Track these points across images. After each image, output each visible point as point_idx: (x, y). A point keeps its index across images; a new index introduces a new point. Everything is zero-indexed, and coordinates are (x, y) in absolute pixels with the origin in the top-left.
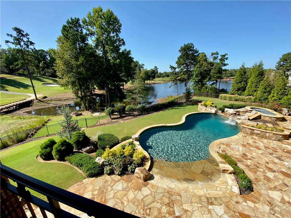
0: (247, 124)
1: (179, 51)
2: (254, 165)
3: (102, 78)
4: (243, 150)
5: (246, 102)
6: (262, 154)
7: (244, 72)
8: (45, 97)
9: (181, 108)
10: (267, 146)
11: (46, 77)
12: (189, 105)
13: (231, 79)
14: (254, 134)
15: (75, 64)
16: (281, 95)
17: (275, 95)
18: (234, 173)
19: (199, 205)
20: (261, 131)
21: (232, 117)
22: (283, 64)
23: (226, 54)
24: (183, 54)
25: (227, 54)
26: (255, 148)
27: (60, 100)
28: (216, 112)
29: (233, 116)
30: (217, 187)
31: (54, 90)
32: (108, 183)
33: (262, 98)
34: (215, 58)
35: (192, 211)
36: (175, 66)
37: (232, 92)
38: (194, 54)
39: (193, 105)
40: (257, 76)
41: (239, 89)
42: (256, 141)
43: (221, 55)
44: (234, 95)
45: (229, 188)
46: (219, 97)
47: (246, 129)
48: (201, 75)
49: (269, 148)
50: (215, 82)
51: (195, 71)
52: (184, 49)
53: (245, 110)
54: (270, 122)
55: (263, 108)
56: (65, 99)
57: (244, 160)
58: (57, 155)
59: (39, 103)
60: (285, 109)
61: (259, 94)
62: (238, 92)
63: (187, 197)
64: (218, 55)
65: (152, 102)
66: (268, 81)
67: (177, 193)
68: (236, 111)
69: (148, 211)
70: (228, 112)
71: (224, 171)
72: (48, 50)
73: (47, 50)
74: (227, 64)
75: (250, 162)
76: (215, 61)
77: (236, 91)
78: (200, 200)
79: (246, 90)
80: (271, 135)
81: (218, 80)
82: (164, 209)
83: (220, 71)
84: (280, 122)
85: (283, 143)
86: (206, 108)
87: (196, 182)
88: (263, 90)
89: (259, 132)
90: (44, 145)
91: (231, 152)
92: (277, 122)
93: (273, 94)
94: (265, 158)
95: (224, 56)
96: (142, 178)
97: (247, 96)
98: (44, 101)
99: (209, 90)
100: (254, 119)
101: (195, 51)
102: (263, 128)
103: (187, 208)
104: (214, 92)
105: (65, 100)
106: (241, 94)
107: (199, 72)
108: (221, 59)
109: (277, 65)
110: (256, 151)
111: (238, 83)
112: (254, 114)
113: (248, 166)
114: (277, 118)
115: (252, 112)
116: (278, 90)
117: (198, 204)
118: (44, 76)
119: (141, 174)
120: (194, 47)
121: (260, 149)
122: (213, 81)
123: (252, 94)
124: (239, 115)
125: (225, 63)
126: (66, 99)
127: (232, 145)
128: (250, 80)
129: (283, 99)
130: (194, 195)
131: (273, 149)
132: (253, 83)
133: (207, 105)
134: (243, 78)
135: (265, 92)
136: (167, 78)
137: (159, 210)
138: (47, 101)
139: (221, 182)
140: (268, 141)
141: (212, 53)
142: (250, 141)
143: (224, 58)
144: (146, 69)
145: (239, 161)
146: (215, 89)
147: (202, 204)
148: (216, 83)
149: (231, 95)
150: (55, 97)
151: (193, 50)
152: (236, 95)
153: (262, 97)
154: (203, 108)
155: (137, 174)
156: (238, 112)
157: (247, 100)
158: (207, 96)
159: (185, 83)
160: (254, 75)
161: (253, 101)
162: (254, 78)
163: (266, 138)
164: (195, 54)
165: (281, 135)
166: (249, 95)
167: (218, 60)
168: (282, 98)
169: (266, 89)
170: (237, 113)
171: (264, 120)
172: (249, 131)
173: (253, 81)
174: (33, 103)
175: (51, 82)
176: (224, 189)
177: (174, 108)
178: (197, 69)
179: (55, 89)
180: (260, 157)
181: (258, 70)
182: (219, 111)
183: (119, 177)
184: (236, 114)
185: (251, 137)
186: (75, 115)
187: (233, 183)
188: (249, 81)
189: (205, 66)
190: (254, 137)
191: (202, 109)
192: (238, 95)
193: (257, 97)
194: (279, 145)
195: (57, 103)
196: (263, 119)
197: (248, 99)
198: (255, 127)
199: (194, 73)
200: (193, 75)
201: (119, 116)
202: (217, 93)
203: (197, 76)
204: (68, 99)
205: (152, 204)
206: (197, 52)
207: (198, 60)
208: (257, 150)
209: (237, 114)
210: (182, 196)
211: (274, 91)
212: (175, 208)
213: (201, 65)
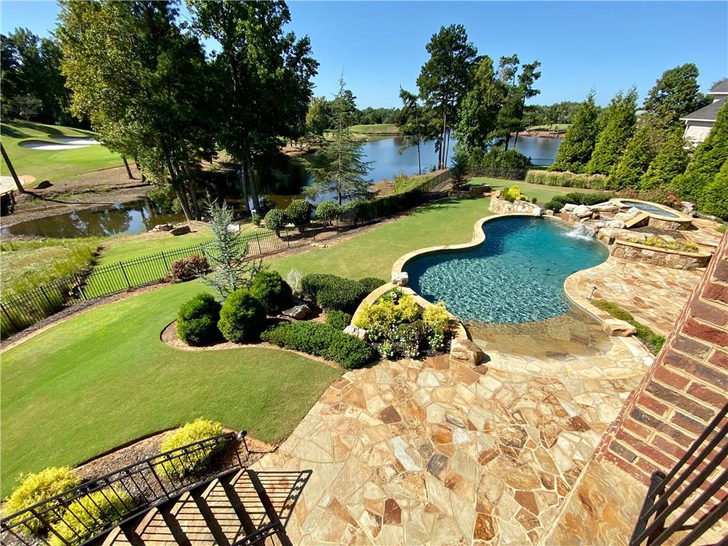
0: (627, 238)
1: (427, 48)
2: (663, 317)
3: (233, 125)
4: (631, 291)
5: (589, 188)
6: (668, 297)
7: (589, 115)
8: (45, 185)
9: (447, 207)
10: (670, 280)
11: (22, 121)
12: (464, 198)
13: (531, 133)
14: (640, 257)
15: (146, 77)
16: (671, 171)
17: (657, 171)
18: (635, 335)
19: (603, 395)
20: (655, 251)
21: (583, 222)
22: (663, 96)
23: (537, 64)
24: (437, 57)
25: (540, 64)
26: (651, 285)
27: (93, 192)
28: (542, 213)
29: (585, 221)
30: (615, 362)
31: (63, 163)
32: (402, 376)
33: (628, 180)
34: (510, 74)
35: (595, 406)
36: (415, 91)
37: (556, 165)
38: (464, 59)
39: (473, 198)
40: (620, 126)
41: (574, 159)
42: (647, 272)
43: (524, 66)
44: (563, 173)
45: (637, 360)
46: (527, 178)
47: (624, 249)
48: (479, 119)
49: (676, 285)
50: (505, 139)
51: (466, 108)
52: (441, 43)
53: (612, 207)
54: (667, 232)
55: (645, 202)
56: (106, 187)
57: (641, 310)
58: (238, 329)
59: (33, 203)
60: (688, 203)
61: (620, 168)
62: (572, 164)
63: (574, 383)
64: (517, 65)
65: (377, 193)
66: (645, 138)
67: (552, 380)
68: (593, 210)
69: (517, 416)
70: (574, 212)
71: (618, 332)
72: (14, 33)
73: (10, 34)
74: (537, 92)
75: (653, 313)
76: (509, 81)
77: (568, 161)
78: (600, 386)
79: (590, 159)
80: (676, 257)
81: (512, 134)
82: (546, 410)
83: (519, 110)
84: (686, 231)
85: (696, 274)
86: (510, 206)
87: (572, 356)
88: (632, 160)
89: (652, 253)
90: (191, 310)
91: (611, 296)
92: (681, 231)
93: (653, 169)
94: (676, 304)
95: (532, 68)
96: (473, 358)
97: (593, 174)
98: (46, 195)
99: (501, 159)
100: (636, 227)
101: (470, 50)
102: (659, 245)
103: (583, 403)
104: (512, 165)
105: (108, 191)
106: (577, 170)
107: (475, 110)
108: (525, 75)
109: (650, 97)
110: (654, 291)
111: (575, 142)
112: (633, 216)
113: (653, 320)
114: (682, 223)
115: (630, 210)
116: (664, 161)
117: (599, 392)
118: (15, 120)
119: (468, 351)
120: (466, 39)
121: (660, 288)
122: (501, 136)
123: (603, 171)
124: (598, 218)
125: (533, 89)
126: (111, 187)
127: (606, 282)
128: (603, 134)
129: (672, 181)
130: (586, 380)
131: (682, 286)
132: (608, 143)
133: (513, 196)
134: (588, 129)
135: (635, 166)
136: (376, 125)
137: (536, 411)
138: (55, 194)
139: (618, 353)
140: (668, 271)
141: (503, 58)
142: (637, 273)
143: (530, 74)
144: (323, 98)
145: (633, 312)
146: (516, 156)
147: (606, 393)
148: (508, 141)
149: (555, 173)
150: (77, 183)
151: (464, 47)
152: (566, 172)
153: (627, 177)
154: (504, 204)
155: (459, 351)
156: (596, 211)
157: (593, 183)
158: (495, 176)
159: (436, 141)
160: (614, 123)
161: (605, 185)
162: (612, 130)
163: (664, 265)
164: (468, 60)
165: (694, 257)
166: (597, 172)
167: (517, 78)
168: (671, 179)
169: (637, 158)
170: (595, 215)
171: (654, 229)
172: (629, 252)
173: (610, 137)
174: (15, 203)
175: (43, 136)
176: (630, 365)
177: (433, 208)
178: (471, 102)
179: (65, 160)
180: (666, 303)
181: (623, 110)
182: (548, 211)
183: (417, 361)
184: (590, 216)
185: (635, 265)
186: (172, 233)
187: (640, 352)
188: (601, 139)
189: (491, 94)
190: (640, 264)
191: (501, 207)
192: (572, 171)
193: (616, 177)
194: (692, 278)
195: (88, 201)
196: (652, 226)
197: (594, 181)
198: (643, 242)
199: (464, 113)
200: (461, 119)
201: (297, 232)
202: (520, 168)
203: (468, 123)
204: (116, 188)
205: (518, 404)
206: (472, 53)
207: (475, 79)
208: (656, 290)
209: (593, 217)
210: (564, 383)
211: (655, 162)
212: (562, 404)
213: (481, 92)
